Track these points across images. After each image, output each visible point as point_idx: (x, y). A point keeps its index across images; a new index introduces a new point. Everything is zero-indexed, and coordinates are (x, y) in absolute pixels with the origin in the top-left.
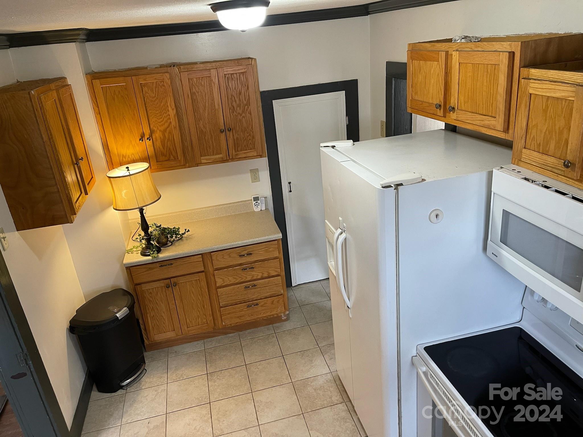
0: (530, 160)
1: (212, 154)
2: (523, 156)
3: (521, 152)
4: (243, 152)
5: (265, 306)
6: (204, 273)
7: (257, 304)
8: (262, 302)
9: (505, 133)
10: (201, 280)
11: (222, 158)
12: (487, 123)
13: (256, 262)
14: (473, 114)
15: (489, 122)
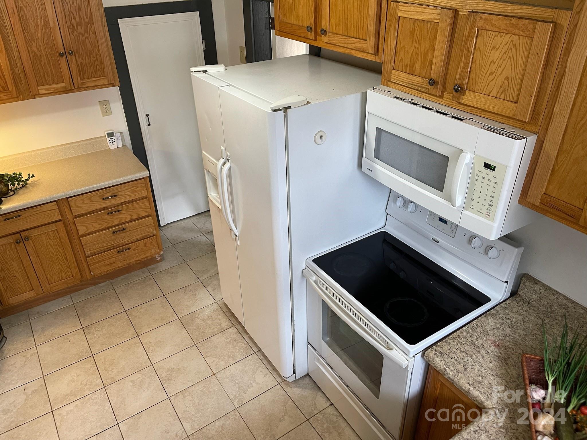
0: (399, 80)
1: (51, 83)
2: (392, 77)
3: (391, 73)
4: (91, 80)
5: (137, 250)
6: (62, 222)
7: (128, 249)
8: (133, 246)
9: (375, 55)
10: (58, 230)
11: (65, 87)
12: (358, 45)
13: (122, 204)
14: (345, 37)
15: (360, 45)
